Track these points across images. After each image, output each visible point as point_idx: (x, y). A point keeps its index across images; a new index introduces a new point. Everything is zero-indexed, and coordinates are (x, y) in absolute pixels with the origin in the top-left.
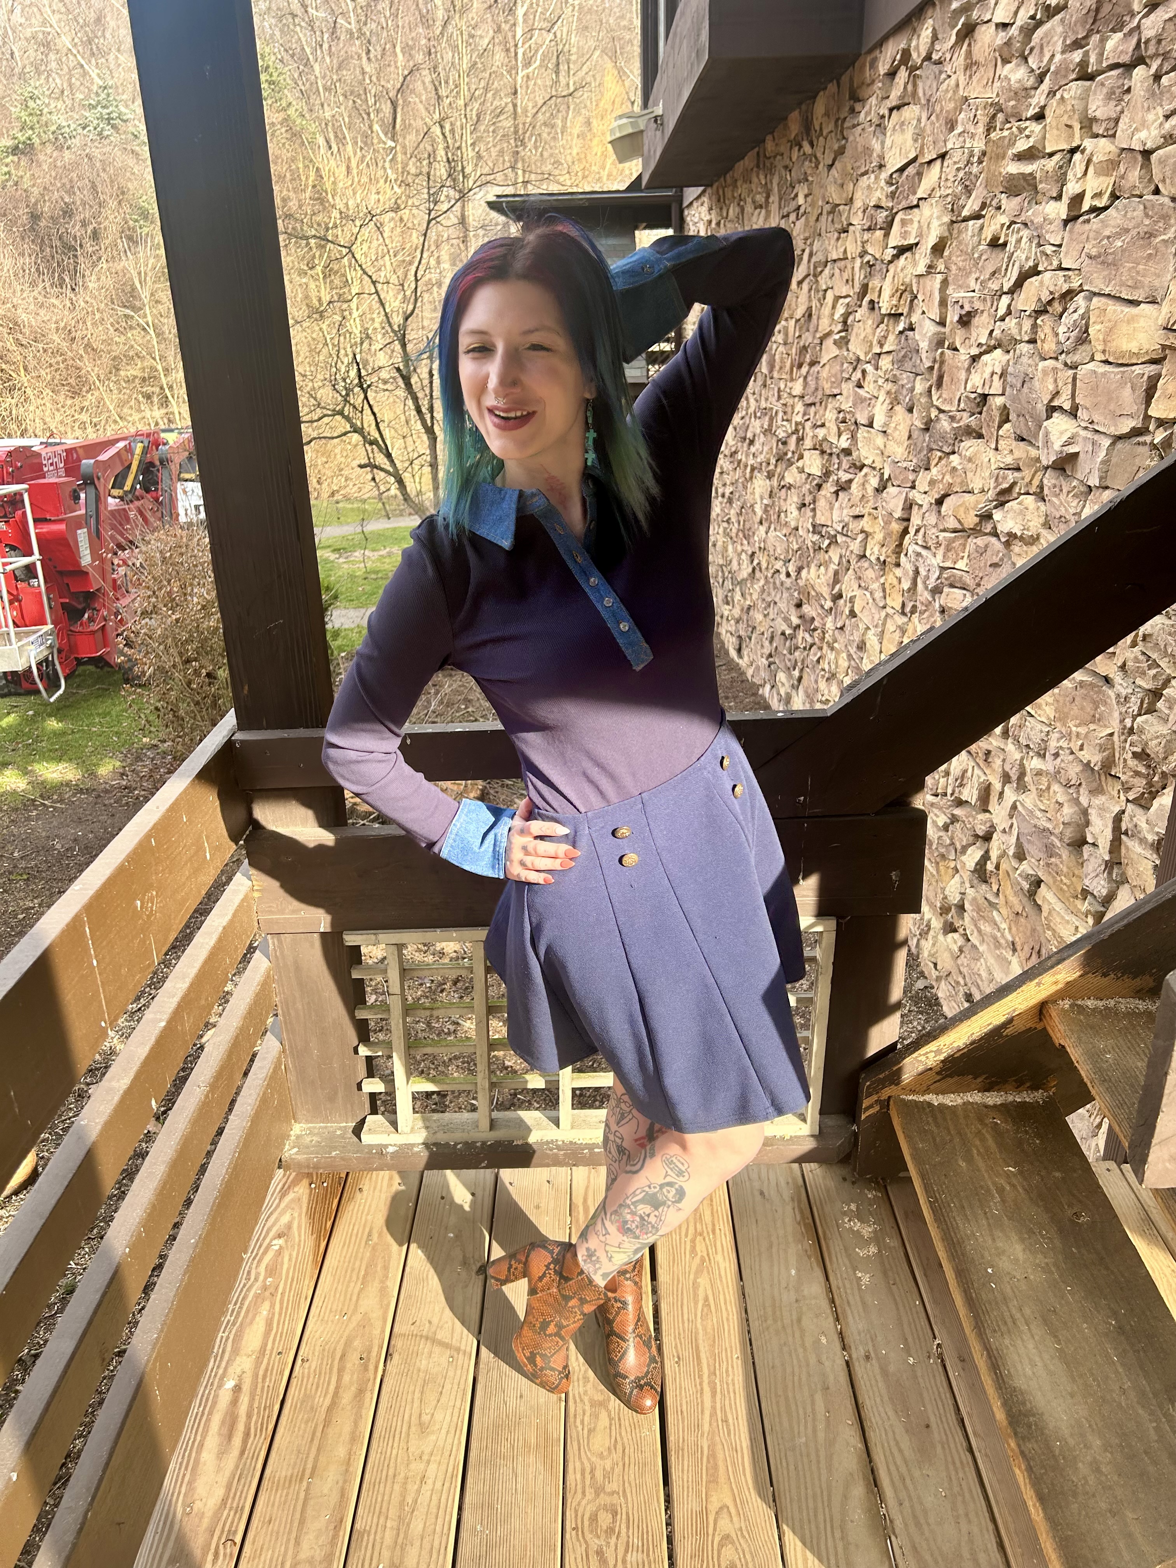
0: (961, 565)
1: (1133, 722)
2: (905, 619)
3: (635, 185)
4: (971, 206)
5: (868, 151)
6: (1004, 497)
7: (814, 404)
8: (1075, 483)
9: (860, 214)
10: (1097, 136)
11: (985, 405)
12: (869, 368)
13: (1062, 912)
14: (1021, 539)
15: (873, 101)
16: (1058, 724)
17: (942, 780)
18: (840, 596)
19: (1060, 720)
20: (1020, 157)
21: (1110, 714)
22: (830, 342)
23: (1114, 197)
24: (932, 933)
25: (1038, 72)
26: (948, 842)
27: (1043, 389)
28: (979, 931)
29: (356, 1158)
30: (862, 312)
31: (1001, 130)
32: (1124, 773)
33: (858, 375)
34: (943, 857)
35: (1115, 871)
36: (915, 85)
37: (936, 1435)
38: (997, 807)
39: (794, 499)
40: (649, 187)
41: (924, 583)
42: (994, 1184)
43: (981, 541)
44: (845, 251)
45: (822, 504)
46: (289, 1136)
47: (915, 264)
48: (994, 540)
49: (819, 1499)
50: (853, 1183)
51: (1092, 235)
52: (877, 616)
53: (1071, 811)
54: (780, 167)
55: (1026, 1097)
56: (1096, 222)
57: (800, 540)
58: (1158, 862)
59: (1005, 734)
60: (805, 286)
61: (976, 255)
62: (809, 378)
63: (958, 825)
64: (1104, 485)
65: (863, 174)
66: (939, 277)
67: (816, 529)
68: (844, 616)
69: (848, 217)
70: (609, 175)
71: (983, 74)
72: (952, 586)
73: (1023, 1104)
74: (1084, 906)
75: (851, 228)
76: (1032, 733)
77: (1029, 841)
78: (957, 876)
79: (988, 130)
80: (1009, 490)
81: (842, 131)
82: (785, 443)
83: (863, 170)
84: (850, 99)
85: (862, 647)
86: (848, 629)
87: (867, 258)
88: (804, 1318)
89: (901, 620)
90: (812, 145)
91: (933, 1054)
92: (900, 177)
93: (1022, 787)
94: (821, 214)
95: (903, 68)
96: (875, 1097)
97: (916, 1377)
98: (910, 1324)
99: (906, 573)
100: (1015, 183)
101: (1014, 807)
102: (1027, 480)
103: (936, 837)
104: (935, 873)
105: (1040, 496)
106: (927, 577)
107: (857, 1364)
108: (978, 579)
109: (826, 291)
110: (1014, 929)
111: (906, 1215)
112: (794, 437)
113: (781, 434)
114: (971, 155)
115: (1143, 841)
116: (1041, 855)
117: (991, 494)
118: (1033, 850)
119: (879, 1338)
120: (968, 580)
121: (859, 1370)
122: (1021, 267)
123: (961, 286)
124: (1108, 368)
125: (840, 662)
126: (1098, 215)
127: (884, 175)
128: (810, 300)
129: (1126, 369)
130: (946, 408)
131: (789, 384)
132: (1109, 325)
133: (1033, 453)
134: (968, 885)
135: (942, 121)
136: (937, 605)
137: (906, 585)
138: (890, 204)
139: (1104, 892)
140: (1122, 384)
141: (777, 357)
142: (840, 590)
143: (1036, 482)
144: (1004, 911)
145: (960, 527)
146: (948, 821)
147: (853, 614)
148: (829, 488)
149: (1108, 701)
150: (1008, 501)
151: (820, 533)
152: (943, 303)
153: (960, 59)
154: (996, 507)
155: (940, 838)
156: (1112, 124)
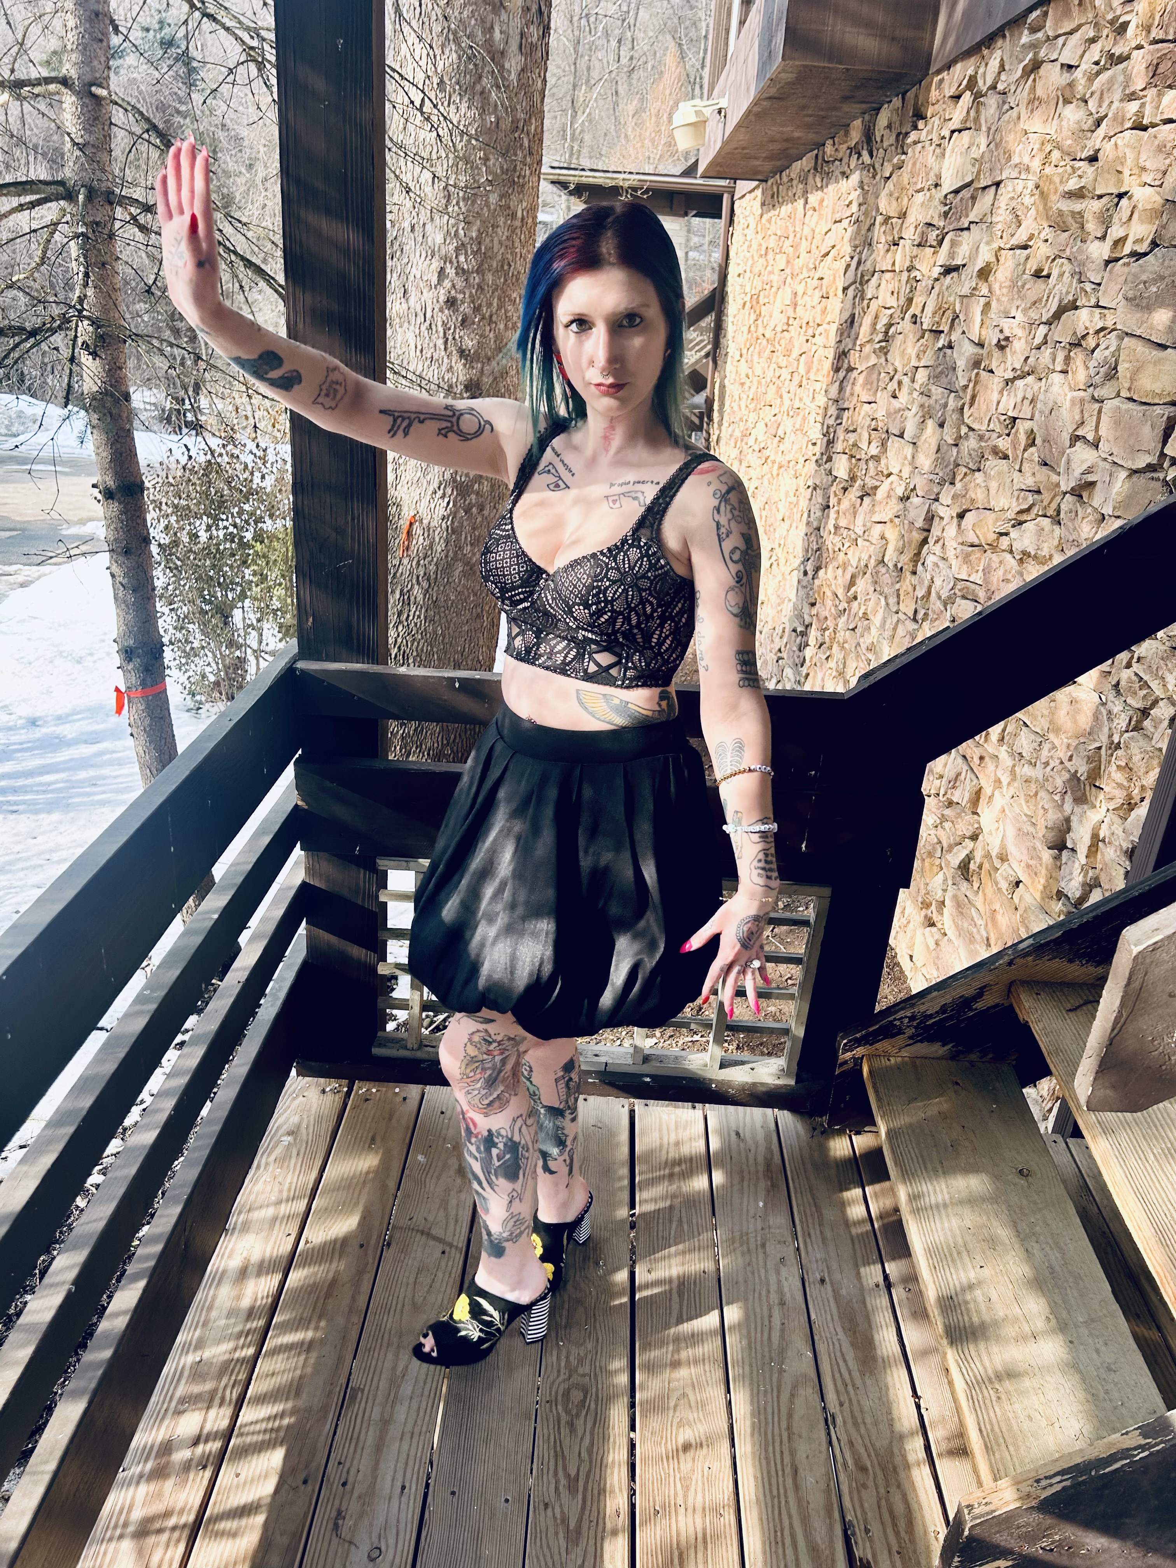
0: (975, 578)
2: (916, 626)
4: (1019, 236)
5: (926, 169)
6: (1022, 517)
8: (1090, 510)
9: (912, 229)
10: (1144, 185)
11: (1013, 427)
12: (906, 380)
13: (1037, 911)
14: (1035, 558)
15: (936, 121)
16: (1051, 736)
17: (936, 781)
18: (855, 598)
19: (1053, 731)
20: (1071, 195)
21: (1102, 728)
22: (868, 351)
23: (1155, 245)
25: (1096, 116)
26: (936, 840)
27: (1068, 418)
28: (957, 927)
29: (365, 1069)
30: (904, 325)
31: (1056, 166)
32: (1107, 784)
33: (894, 385)
34: (930, 854)
35: (1088, 874)
36: (978, 112)
38: (986, 810)
39: (819, 499)
41: (938, 592)
43: (996, 557)
44: (894, 264)
45: (845, 506)
47: (960, 284)
48: (1008, 557)
50: (823, 1133)
51: (1130, 277)
52: (888, 621)
53: (1055, 817)
54: (837, 173)
56: (1134, 266)
57: (821, 541)
58: (1129, 868)
59: (1001, 741)
60: (851, 293)
61: (1020, 284)
62: (845, 384)
63: (947, 825)
64: (1116, 513)
65: (919, 191)
66: (983, 301)
67: (838, 530)
68: (857, 618)
69: (900, 231)
71: (1044, 110)
72: (964, 597)
74: (1057, 906)
75: (902, 242)
76: (1026, 742)
78: (941, 873)
79: (1043, 165)
80: (1028, 511)
83: (919, 186)
84: (914, 116)
85: (871, 648)
87: (914, 273)
89: (912, 626)
90: (871, 156)
92: (955, 198)
94: (874, 224)
95: (968, 93)
96: (850, 1054)
99: (921, 581)
100: (1064, 219)
101: (1002, 811)
102: (1046, 503)
105: (1056, 519)
106: (941, 587)
108: (990, 593)
109: (870, 299)
110: (990, 926)
112: (825, 439)
113: (813, 436)
114: (1025, 188)
115: (1118, 848)
116: (1023, 857)
117: (1010, 513)
120: (980, 593)
122: (1061, 300)
123: (1001, 311)
124: (1132, 405)
126: (1137, 260)
127: (939, 195)
129: (1148, 407)
130: (976, 427)
132: (1137, 364)
133: (1054, 477)
134: (950, 882)
135: (1000, 153)
136: (948, 615)
137: (920, 592)
138: (942, 224)
139: (1078, 894)
140: (1143, 422)
141: (815, 359)
142: (856, 592)
143: (1054, 506)
144: (982, 908)
145: (977, 542)
146: (938, 820)
147: (865, 617)
148: (855, 492)
149: (1100, 716)
150: (1026, 522)
151: (841, 535)
152: (983, 325)
153: (1023, 93)
154: (1014, 526)
156: (1160, 175)
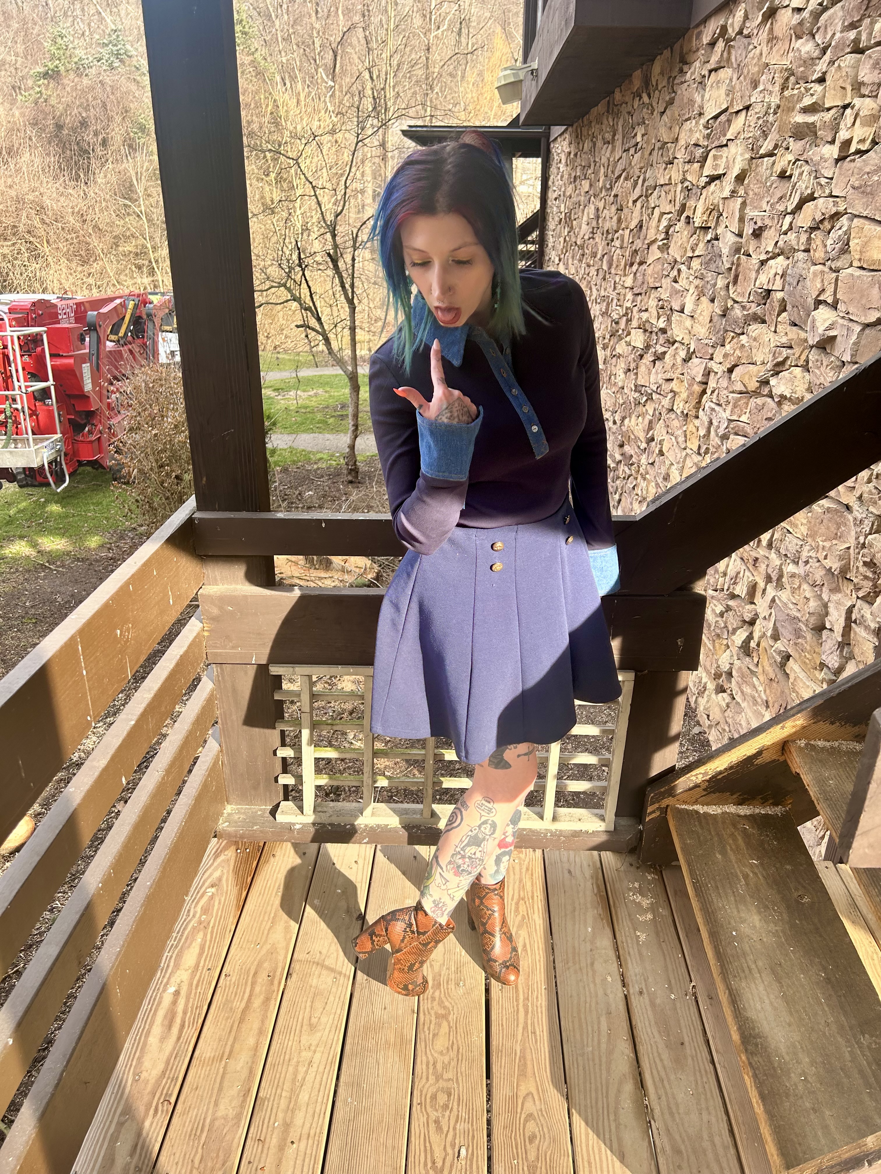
0: (744, 418)
1: (865, 539)
2: (700, 458)
3: (515, 122)
4: (767, 146)
5: (692, 102)
6: (778, 368)
7: (641, 294)
8: (833, 359)
9: (683, 150)
10: (864, 96)
11: (768, 298)
12: (683, 268)
13: (804, 679)
14: (790, 400)
15: (697, 64)
16: (809, 540)
17: (721, 579)
18: (653, 439)
19: (811, 536)
20: (805, 110)
21: (849, 533)
22: (654, 248)
23: (874, 143)
24: (707, 692)
25: (822, 46)
26: (723, 625)
27: (812, 288)
28: (742, 692)
29: (272, 832)
30: (680, 225)
31: (792, 89)
32: (856, 577)
33: (675, 273)
34: (718, 636)
35: (845, 650)
36: (729, 53)
37: (689, 1050)
38: (760, 600)
39: (622, 365)
40: (525, 124)
41: (716, 431)
42: (741, 872)
43: (760, 401)
44: (670, 179)
45: (642, 369)
46: (223, 813)
47: (722, 190)
48: (769, 400)
49: (600, 1093)
50: (638, 868)
51: (856, 171)
52: (679, 456)
53: (815, 604)
54: (624, 113)
55: (769, 810)
56: (859, 161)
57: (625, 397)
58: (877, 644)
59: (770, 545)
60: (639, 204)
61: (768, 184)
62: (638, 274)
63: (730, 613)
64: (854, 360)
65: (687, 120)
66: (740, 200)
67: (637, 388)
68: (655, 455)
69: (674, 152)
70: (496, 115)
71: (781, 46)
72: (736, 434)
73: (767, 815)
74: (821, 675)
75: (676, 161)
76: (789, 546)
77: (783, 626)
78: (728, 650)
79: (782, 89)
80: (783, 363)
81: (672, 87)
82: (617, 323)
83: (687, 116)
84: (680, 62)
85: (666, 478)
86: (657, 464)
87: (687, 184)
88: (596, 963)
89: (697, 458)
90: (649, 97)
91: (701, 776)
92: (715, 123)
93: (780, 585)
94: (654, 149)
95: (721, 39)
96: (656, 805)
97: (675, 1009)
98: (673, 970)
99: (702, 424)
100: (800, 129)
101: (773, 600)
102: (797, 356)
103: (714, 621)
104: (711, 648)
105: (806, 368)
106: (718, 427)
107: (632, 997)
108: (756, 429)
109: (654, 208)
110: (768, 691)
111: (676, 893)
112: (625, 318)
113: (615, 316)
114: (769, 108)
115: (867, 628)
116: (792, 637)
117: (769, 366)
118: (786, 632)
119: (650, 980)
120: (749, 430)
121: (635, 1001)
122: (802, 194)
123: (756, 208)
124: (862, 272)
125: (650, 489)
126: (861, 157)
127: (703, 121)
128: (642, 216)
129: (876, 273)
130: (739, 299)
131: (623, 279)
132: (865, 239)
133: (803, 335)
134: (735, 658)
135: (748, 81)
136: (724, 448)
137: (702, 432)
138: (706, 143)
139: (836, 665)
140: (872, 285)
141: (614, 258)
142: (653, 435)
143: (803, 357)
144: (761, 678)
145: (744, 390)
146: (724, 610)
147: (661, 453)
148: (649, 358)
149: (848, 523)
150: (782, 371)
151: (640, 391)
152: (742, 220)
153: (764, 35)
154: (772, 375)
155: (717, 622)
156: (876, 87)
